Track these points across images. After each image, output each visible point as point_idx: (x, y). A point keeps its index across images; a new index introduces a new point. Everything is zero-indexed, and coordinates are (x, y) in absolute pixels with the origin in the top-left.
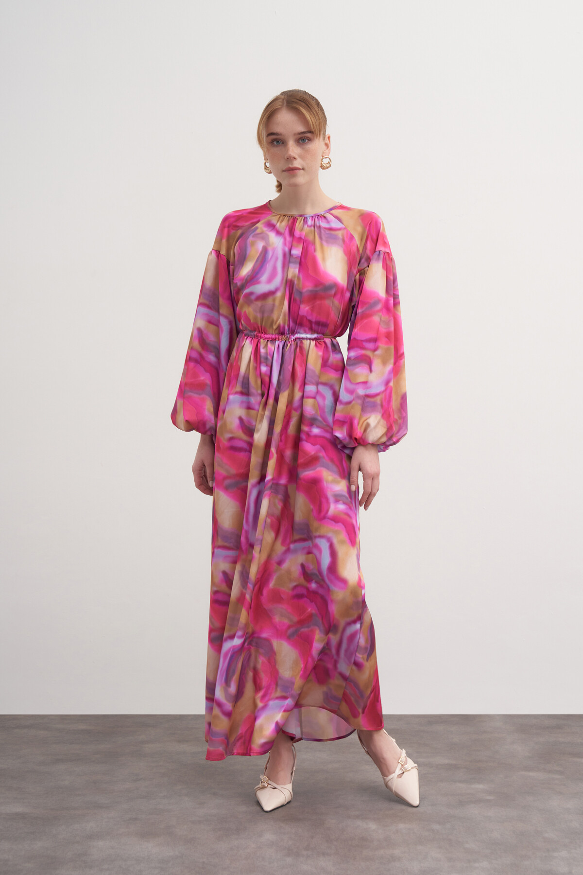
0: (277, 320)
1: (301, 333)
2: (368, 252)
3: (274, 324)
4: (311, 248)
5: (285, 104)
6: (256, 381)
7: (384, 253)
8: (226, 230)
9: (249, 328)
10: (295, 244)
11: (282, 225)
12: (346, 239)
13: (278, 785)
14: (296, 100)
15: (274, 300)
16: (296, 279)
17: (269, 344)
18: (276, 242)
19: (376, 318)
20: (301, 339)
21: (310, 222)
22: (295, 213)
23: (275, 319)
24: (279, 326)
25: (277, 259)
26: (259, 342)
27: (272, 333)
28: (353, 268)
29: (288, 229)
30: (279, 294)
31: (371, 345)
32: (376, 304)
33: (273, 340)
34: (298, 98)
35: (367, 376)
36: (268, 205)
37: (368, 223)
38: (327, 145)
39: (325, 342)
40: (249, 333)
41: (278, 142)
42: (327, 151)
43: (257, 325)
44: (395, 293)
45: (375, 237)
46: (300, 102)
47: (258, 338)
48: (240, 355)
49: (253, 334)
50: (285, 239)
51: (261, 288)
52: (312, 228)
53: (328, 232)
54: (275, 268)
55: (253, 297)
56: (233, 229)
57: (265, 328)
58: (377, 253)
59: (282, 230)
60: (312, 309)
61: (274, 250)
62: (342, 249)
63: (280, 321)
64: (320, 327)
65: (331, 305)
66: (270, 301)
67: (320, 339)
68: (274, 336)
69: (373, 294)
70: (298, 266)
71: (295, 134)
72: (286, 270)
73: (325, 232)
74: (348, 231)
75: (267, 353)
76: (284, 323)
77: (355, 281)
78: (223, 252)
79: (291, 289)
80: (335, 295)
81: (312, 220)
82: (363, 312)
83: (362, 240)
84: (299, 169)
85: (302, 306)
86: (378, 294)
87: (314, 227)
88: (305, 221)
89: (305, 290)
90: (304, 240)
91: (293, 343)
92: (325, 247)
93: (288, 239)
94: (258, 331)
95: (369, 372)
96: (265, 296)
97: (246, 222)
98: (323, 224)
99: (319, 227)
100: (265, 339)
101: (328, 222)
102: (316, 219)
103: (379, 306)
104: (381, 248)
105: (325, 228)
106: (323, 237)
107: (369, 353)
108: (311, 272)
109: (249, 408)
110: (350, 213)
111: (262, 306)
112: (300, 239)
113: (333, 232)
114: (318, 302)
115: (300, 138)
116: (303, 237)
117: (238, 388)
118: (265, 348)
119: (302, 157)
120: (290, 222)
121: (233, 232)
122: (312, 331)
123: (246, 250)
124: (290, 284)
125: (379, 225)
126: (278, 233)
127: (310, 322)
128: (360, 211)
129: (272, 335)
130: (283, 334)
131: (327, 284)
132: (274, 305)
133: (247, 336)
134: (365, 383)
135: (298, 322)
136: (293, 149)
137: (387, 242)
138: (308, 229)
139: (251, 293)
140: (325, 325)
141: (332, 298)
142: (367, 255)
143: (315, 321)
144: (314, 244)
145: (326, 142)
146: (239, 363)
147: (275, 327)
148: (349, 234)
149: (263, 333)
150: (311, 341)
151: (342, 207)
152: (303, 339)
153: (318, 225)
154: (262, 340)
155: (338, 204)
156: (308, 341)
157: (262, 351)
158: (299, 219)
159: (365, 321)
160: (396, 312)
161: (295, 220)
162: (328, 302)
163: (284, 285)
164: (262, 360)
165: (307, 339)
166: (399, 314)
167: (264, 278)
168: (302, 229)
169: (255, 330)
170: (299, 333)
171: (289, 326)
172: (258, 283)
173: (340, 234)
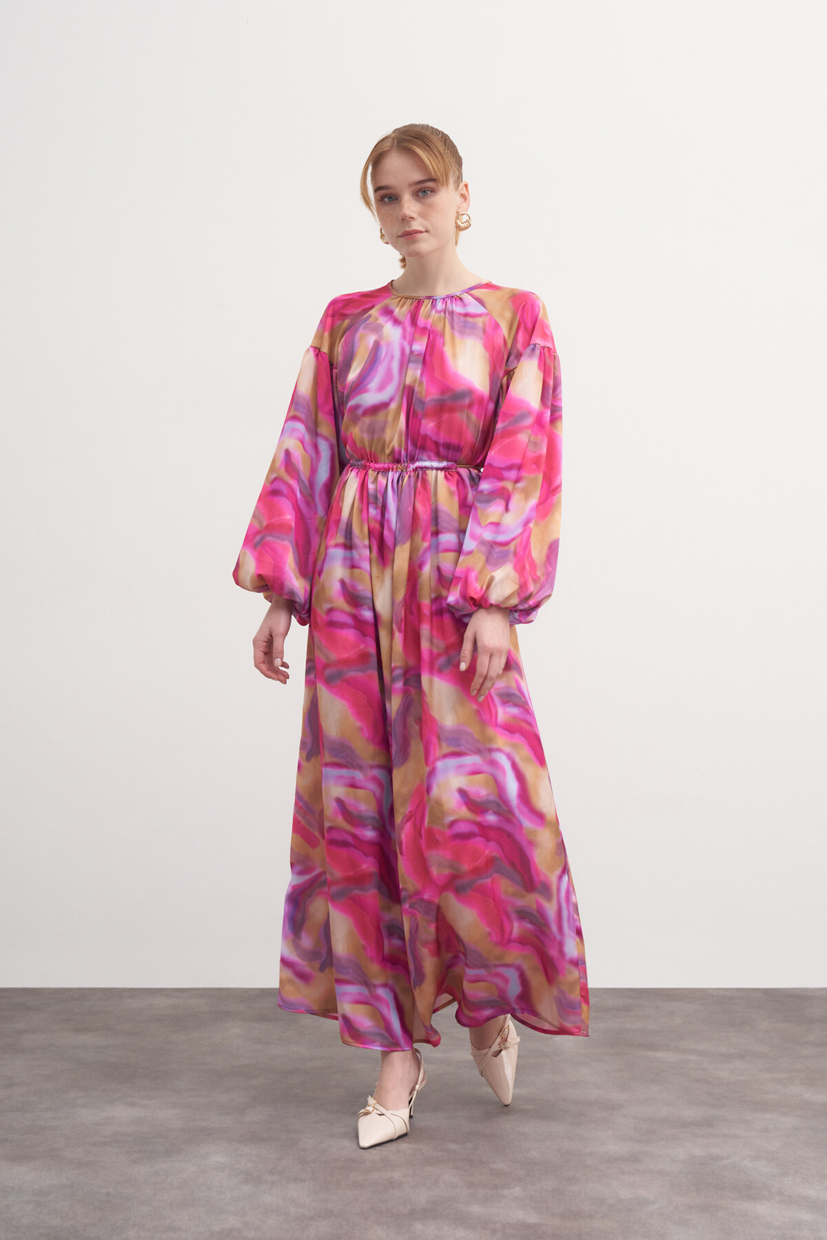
0: (391, 441)
1: (424, 461)
2: (519, 346)
3: (386, 447)
4: (439, 340)
5: (395, 144)
6: (362, 529)
7: (543, 348)
8: (329, 320)
9: (356, 456)
10: (417, 336)
11: (401, 311)
12: (488, 329)
13: (387, 1110)
14: (409, 138)
15: (387, 415)
16: (417, 384)
17: (380, 477)
18: (392, 334)
19: (523, 437)
20: (424, 469)
21: (440, 306)
22: (421, 294)
23: (387, 441)
24: (393, 451)
25: (392, 357)
26: (366, 474)
27: (384, 462)
28: (498, 368)
29: (409, 315)
30: (393, 406)
31: (513, 474)
32: (523, 417)
33: (385, 471)
34: (412, 135)
35: (502, 516)
36: (390, 286)
37: (520, 305)
38: (464, 197)
39: (459, 474)
40: (356, 463)
41: (390, 198)
42: (464, 205)
43: (365, 450)
44: (554, 403)
45: (530, 325)
46: (415, 140)
47: (366, 468)
48: (342, 493)
49: (360, 463)
50: (404, 330)
51: (370, 398)
52: (442, 314)
53: (462, 319)
54: (389, 371)
55: (360, 412)
56: (339, 319)
57: (375, 455)
58: (531, 347)
59: (401, 318)
60: (438, 427)
61: (389, 344)
62: (482, 342)
63: (395, 443)
64: (450, 452)
65: (465, 419)
66: (380, 416)
67: (451, 469)
68: (386, 466)
69: (521, 404)
70: (420, 366)
71: (410, 185)
72: (404, 371)
73: (459, 319)
74: (491, 318)
75: (376, 489)
76: (400, 446)
77: (501, 386)
78: (325, 349)
79: (410, 400)
80: (470, 406)
81: (443, 304)
82: (504, 427)
83: (510, 329)
84: (421, 232)
85: (424, 422)
86: (528, 404)
87: (445, 313)
88: (434, 305)
89: (428, 399)
90: (430, 330)
91: (412, 474)
92: (457, 339)
93: (409, 329)
94: (366, 459)
95: (504, 511)
96: (376, 409)
97: (356, 308)
98: (458, 309)
99: (452, 313)
100: (375, 470)
101: (465, 306)
102: (449, 302)
103: (529, 421)
104: (538, 340)
105: (460, 314)
106: (456, 325)
107: (509, 485)
108: (437, 374)
109: (353, 566)
110: (498, 293)
111: (370, 425)
112: (424, 330)
113: (469, 319)
114: (446, 416)
115: (419, 190)
116: (429, 328)
117: (340, 539)
118: (375, 483)
119: (423, 215)
120: (413, 307)
121: (339, 322)
122: (440, 457)
123: (353, 347)
124: (409, 393)
125: (537, 309)
126: (397, 322)
127: (437, 444)
128: (512, 290)
129: (385, 463)
130: (398, 461)
131: (459, 389)
132: (386, 422)
133: (353, 466)
134: (497, 524)
135: (418, 445)
136: (410, 206)
137: (548, 333)
138: (437, 315)
139: (357, 407)
140: (458, 449)
141: (466, 410)
142: (518, 350)
143: (443, 444)
144: (443, 335)
145: (462, 192)
146: (341, 504)
147: (387, 451)
148: (493, 322)
149: (372, 462)
150: (439, 472)
151: (489, 286)
152: (427, 468)
153: (451, 309)
154: (370, 472)
155: (485, 281)
156: (434, 471)
157: (371, 486)
158: (426, 301)
159: (507, 441)
160: (554, 430)
161: (419, 303)
162: (461, 416)
163: (400, 393)
164: (371, 499)
165: (432, 468)
166: (558, 432)
167: (374, 384)
168: (428, 316)
169: (363, 459)
170: (421, 460)
171: (406, 449)
172: (366, 391)
173: (480, 322)
